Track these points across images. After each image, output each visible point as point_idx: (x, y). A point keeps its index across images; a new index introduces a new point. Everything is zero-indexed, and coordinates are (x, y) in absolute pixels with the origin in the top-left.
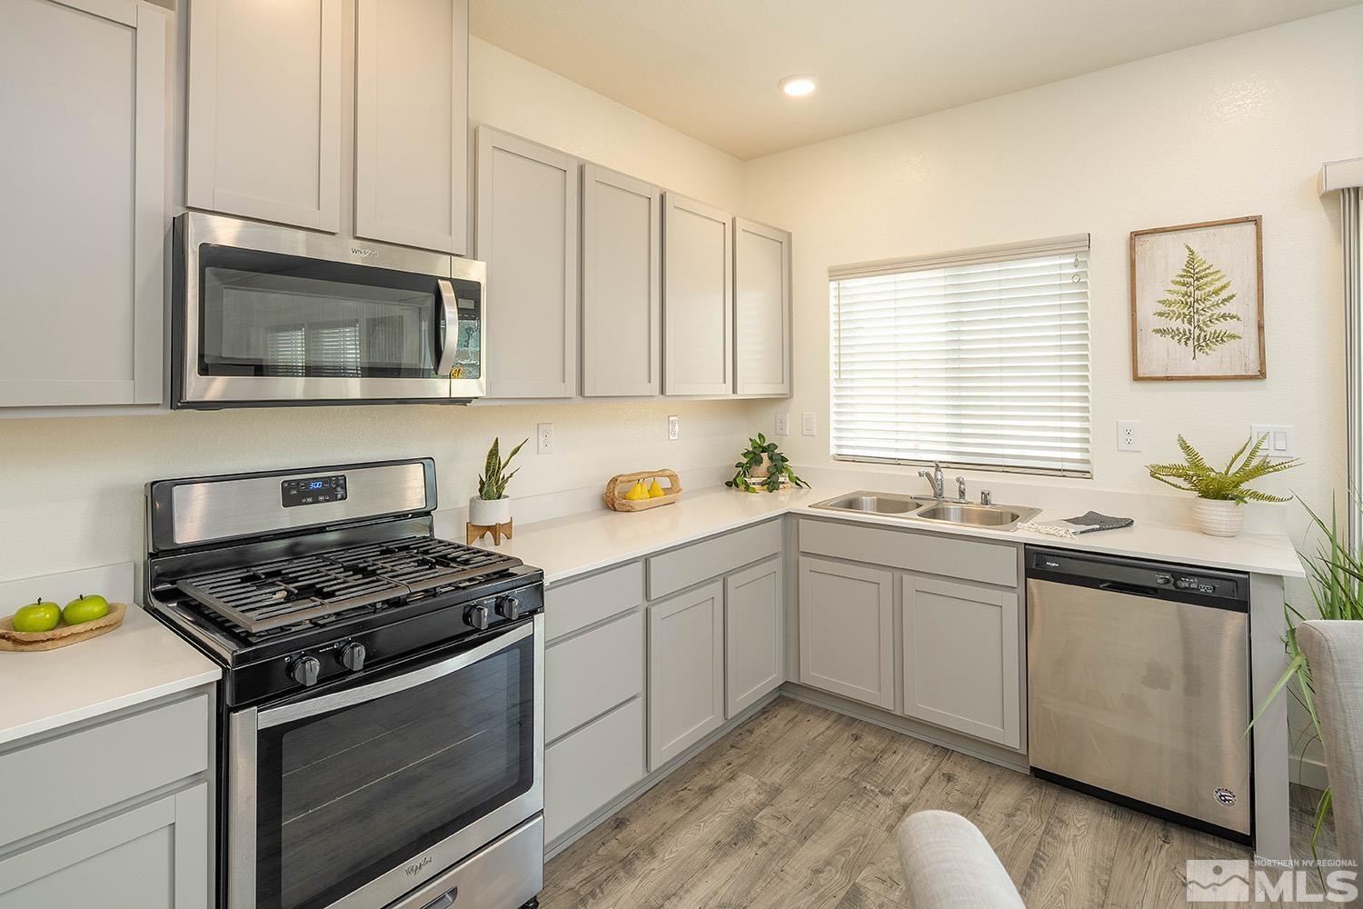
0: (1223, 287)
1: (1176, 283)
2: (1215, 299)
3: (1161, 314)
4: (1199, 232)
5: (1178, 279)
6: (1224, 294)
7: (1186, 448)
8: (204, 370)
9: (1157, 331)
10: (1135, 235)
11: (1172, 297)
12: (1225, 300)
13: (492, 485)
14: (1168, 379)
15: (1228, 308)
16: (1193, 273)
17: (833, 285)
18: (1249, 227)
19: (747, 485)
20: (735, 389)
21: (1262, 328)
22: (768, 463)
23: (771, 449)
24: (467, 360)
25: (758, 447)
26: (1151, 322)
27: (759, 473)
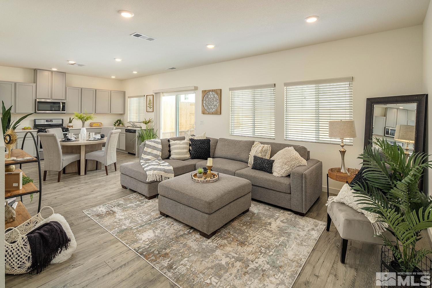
0: (151, 102)
4: (150, 96)
8: (38, 110)
10: (147, 96)
14: (148, 112)
17: (129, 99)
18: (152, 96)
19: (115, 125)
20: (111, 112)
21: (153, 106)
22: (119, 122)
23: (120, 121)
24: (63, 109)
25: (118, 120)
26: (148, 105)
27: (117, 124)
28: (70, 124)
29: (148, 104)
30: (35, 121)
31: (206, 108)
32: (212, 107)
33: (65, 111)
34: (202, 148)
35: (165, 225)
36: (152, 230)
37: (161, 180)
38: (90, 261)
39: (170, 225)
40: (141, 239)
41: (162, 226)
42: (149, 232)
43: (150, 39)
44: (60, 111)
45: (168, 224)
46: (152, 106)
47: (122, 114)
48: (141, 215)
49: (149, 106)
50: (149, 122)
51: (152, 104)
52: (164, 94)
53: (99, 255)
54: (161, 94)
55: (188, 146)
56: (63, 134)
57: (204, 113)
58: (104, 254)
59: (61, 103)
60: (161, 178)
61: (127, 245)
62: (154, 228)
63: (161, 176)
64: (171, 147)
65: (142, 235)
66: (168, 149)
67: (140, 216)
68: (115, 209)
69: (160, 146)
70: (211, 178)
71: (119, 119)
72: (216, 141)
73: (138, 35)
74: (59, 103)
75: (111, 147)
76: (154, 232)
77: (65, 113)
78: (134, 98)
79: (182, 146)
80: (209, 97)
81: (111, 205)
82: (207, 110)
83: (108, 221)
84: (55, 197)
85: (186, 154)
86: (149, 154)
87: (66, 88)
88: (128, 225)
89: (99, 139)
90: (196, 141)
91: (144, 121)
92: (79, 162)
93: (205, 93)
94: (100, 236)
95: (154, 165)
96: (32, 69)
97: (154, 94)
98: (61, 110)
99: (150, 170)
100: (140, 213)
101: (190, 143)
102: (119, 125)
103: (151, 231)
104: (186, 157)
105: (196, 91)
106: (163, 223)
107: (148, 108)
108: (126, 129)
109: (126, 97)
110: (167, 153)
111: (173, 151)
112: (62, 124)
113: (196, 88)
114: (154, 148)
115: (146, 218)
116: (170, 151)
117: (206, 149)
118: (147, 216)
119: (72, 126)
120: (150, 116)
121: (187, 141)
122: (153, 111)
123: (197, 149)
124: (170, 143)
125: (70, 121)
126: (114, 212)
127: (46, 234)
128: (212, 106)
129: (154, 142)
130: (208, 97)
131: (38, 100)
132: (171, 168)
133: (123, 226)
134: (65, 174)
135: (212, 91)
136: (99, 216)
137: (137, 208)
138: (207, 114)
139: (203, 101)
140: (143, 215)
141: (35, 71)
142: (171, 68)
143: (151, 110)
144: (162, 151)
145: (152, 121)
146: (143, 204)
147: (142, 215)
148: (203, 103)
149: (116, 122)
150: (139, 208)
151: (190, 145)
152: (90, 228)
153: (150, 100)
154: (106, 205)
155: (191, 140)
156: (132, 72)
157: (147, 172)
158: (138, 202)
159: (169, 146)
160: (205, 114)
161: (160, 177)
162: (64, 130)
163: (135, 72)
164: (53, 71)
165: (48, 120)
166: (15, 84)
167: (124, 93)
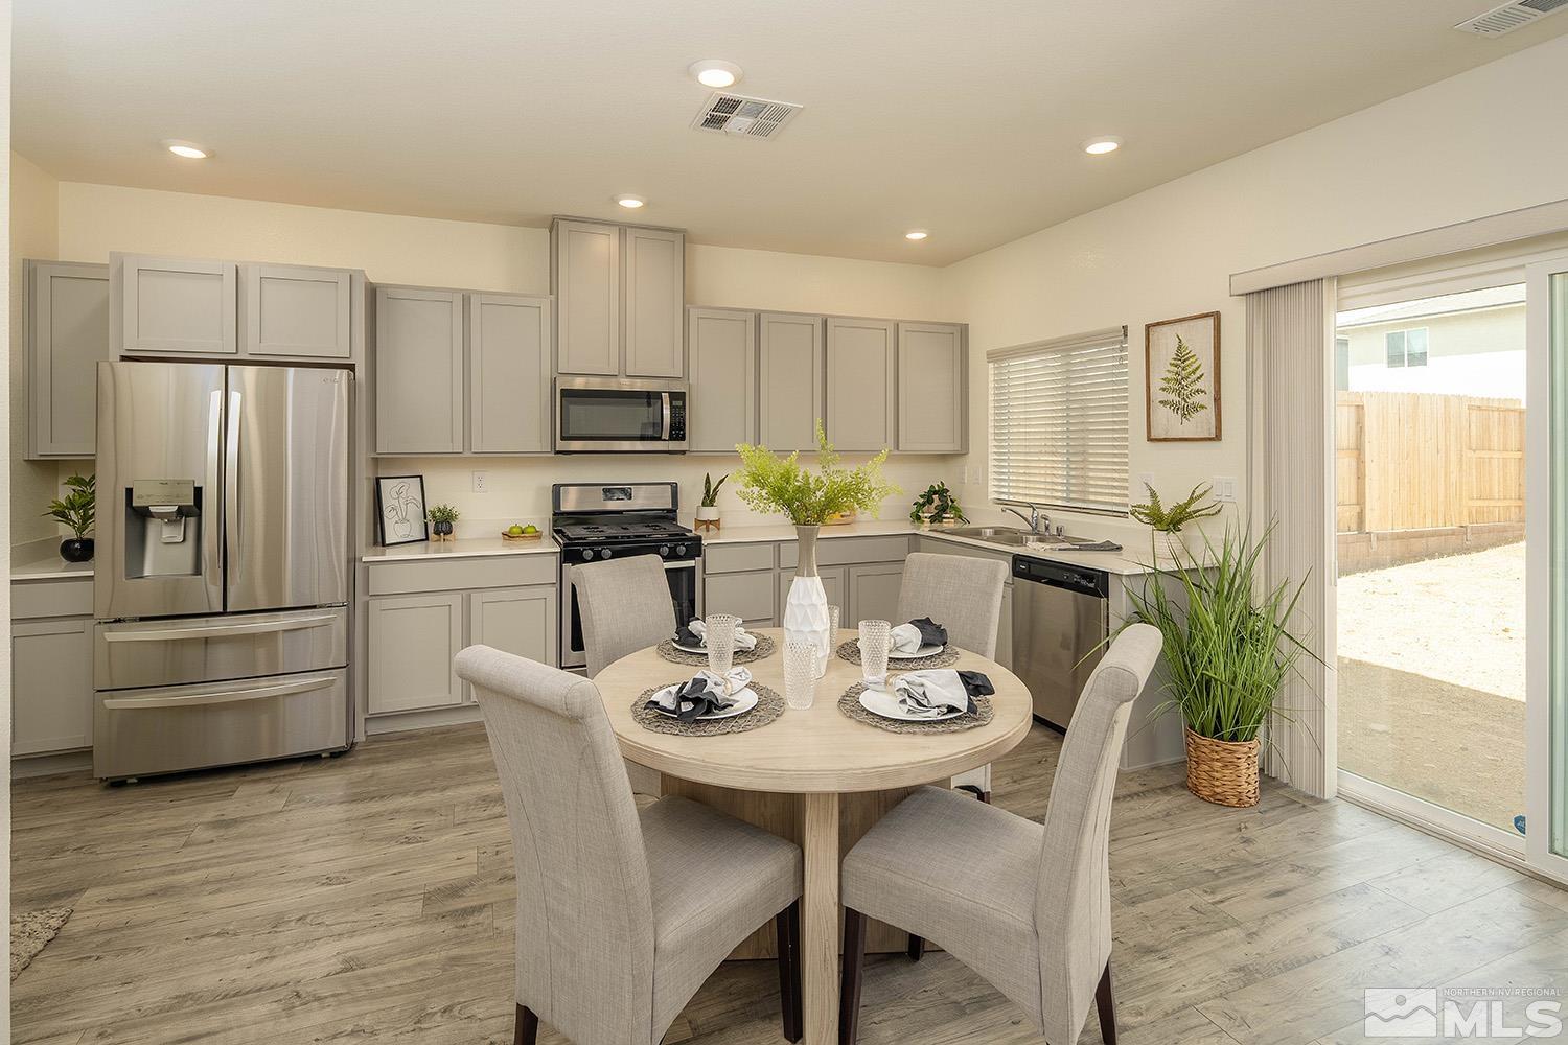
0: (1197, 368)
1: (1171, 364)
2: (1193, 377)
3: (1164, 389)
4: (1185, 324)
5: (1173, 361)
6: (1198, 374)
7: (1153, 495)
8: (563, 438)
9: (1161, 402)
10: (1148, 327)
11: (1169, 376)
12: (1199, 378)
13: (709, 499)
14: (1165, 440)
15: (1198, 385)
16: (1182, 357)
17: (991, 365)
18: (1211, 321)
19: (918, 518)
20: (897, 447)
21: (1217, 400)
22: (936, 501)
23: (942, 492)
24: (678, 431)
25: (932, 492)
26: (1158, 395)
27: (930, 510)
28: (709, 514)
29: (1157, 383)
30: (557, 490)
33: (683, 438)
44: (659, 439)
46: (1203, 399)
47: (952, 457)
49: (1173, 397)
51: (1205, 384)
54: (1330, 292)
56: (666, 570)
59: (665, 396)
71: (936, 483)
74: (658, 395)
77: (683, 452)
87: (686, 316)
89: (951, 709)
92: (789, 922)
97: (1226, 307)
98: (666, 435)
102: (937, 519)
107: (1164, 412)
108: (1017, 556)
109: (976, 357)
112: (673, 511)
119: (716, 523)
122: (1221, 436)
125: (708, 491)
131: (562, 384)
141: (553, 224)
143: (1196, 425)
149: (921, 501)
153: (1183, 359)
162: (682, 550)
163: (1102, 148)
164: (624, 228)
165: (609, 491)
166: (466, 298)
167: (962, 332)
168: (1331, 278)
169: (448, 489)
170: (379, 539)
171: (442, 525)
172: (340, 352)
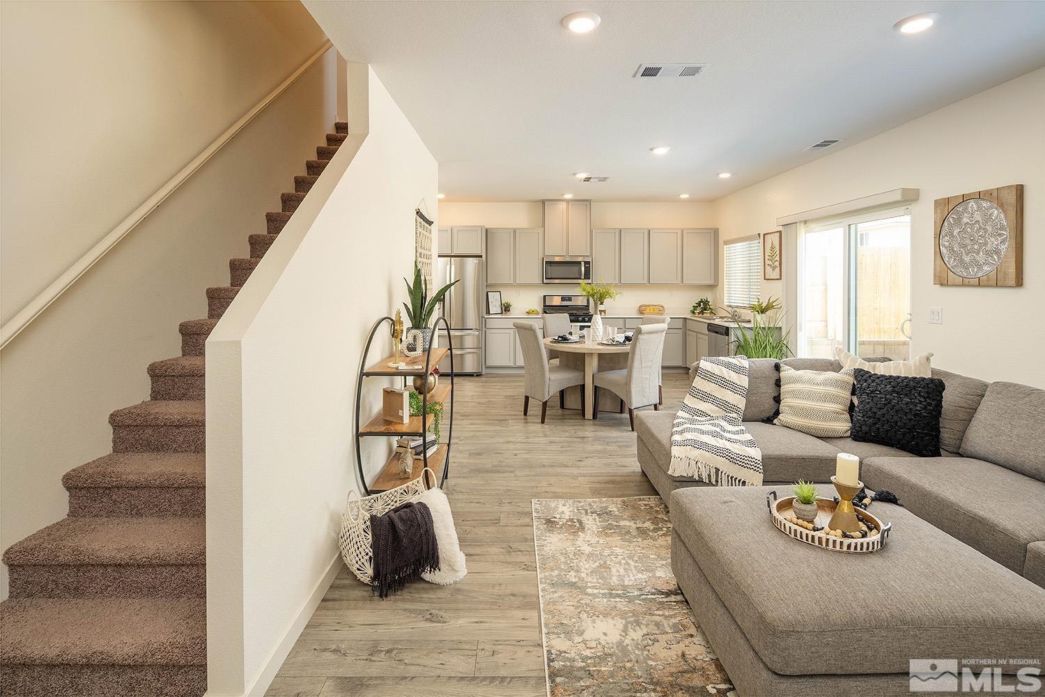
0: (776, 252)
1: (769, 250)
3: (768, 260)
4: (773, 235)
6: (776, 254)
8: (546, 279)
9: (767, 265)
10: (764, 235)
11: (769, 254)
12: (776, 256)
14: (768, 279)
15: (776, 258)
17: (728, 246)
18: (778, 234)
19: (694, 313)
20: (682, 282)
21: (780, 264)
22: (702, 306)
23: (706, 303)
24: (587, 276)
25: (700, 302)
26: (768, 262)
27: (698, 310)
29: (767, 257)
30: (545, 297)
31: (951, 263)
32: (981, 257)
33: (589, 278)
34: (897, 407)
35: (666, 625)
36: (624, 621)
37: (717, 481)
38: (461, 622)
39: (684, 633)
40: (581, 633)
41: (657, 624)
42: (614, 622)
43: (691, 72)
44: (580, 279)
45: (676, 629)
46: (777, 264)
47: (712, 287)
48: (629, 564)
49: (770, 263)
50: (769, 307)
51: (778, 258)
52: (812, 226)
53: (481, 620)
55: (846, 394)
57: (942, 281)
58: (490, 622)
59: (583, 263)
60: (717, 475)
61: (544, 630)
62: (632, 619)
63: (717, 470)
64: (783, 389)
65: (594, 622)
66: (770, 391)
67: (627, 563)
68: (589, 519)
69: (744, 381)
70: (845, 535)
71: (704, 298)
72: (979, 392)
73: (650, 72)
74: (580, 263)
75: (643, 365)
76: (625, 630)
77: (589, 283)
78: (736, 245)
79: (821, 389)
80: (965, 220)
81: (588, 508)
82: (958, 270)
83: (554, 542)
84: (516, 452)
85: (836, 420)
86: (705, 397)
87: (591, 231)
88: (583, 575)
90: (873, 381)
91: (756, 303)
92: (583, 387)
93: (948, 208)
94: (517, 573)
95: (702, 432)
96: (539, 201)
97: (780, 228)
98: (583, 277)
99: (684, 444)
100: (631, 557)
101: (854, 384)
102: (702, 312)
103: (620, 623)
104: (834, 430)
105: (912, 207)
106: (666, 617)
107: (768, 268)
108: (709, 325)
109: (721, 242)
110: (769, 404)
111: (789, 400)
112: (587, 306)
113: (909, 198)
114: (724, 383)
115: (633, 579)
116: (777, 400)
117: (915, 415)
118: (642, 571)
119: (604, 312)
120: (774, 291)
121: (845, 376)
122: (780, 279)
123: (875, 410)
124: (782, 374)
126: (582, 527)
127: (400, 526)
128: (978, 253)
129: (728, 366)
130: (958, 221)
131: (546, 259)
132: (756, 453)
133: (573, 573)
134: (564, 410)
135: (980, 196)
136: (550, 523)
137: (635, 540)
138: (960, 285)
139: (938, 236)
140: (636, 564)
141: (543, 202)
142: (819, 143)
143: (776, 274)
144: (749, 394)
145: (779, 306)
146: (656, 534)
147: (632, 563)
148: (938, 245)
149: (695, 305)
150: (640, 540)
151: (853, 393)
152: (514, 546)
153: (772, 248)
154: (580, 502)
155: (859, 374)
156: (718, 174)
157: (674, 448)
158: (648, 525)
159: (778, 383)
160: (948, 285)
161: (713, 471)
162: (587, 319)
163: (725, 176)
164: (568, 201)
165: (563, 299)
166: (515, 231)
167: (716, 232)
168: (800, 222)
169: (509, 296)
170: (488, 312)
171: (506, 308)
172: (478, 253)
